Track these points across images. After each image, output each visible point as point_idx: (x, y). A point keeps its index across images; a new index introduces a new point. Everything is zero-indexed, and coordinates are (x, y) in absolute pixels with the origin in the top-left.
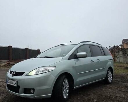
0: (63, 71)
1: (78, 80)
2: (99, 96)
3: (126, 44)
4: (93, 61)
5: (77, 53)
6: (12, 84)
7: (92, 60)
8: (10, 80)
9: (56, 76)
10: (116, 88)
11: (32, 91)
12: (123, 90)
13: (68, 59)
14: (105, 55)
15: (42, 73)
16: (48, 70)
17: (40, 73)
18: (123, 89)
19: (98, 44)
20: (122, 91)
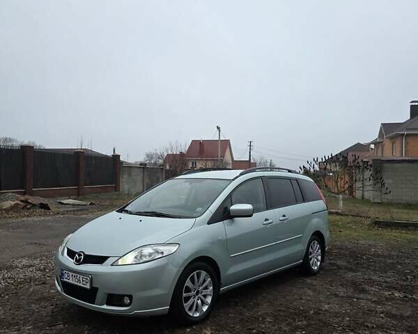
0: (197, 253)
1: (231, 270)
2: (279, 308)
3: (391, 138)
4: (270, 221)
5: (232, 205)
6: (76, 283)
7: (267, 220)
8: (71, 274)
9: (181, 267)
10: (326, 288)
11: (127, 301)
12: (342, 294)
13: (208, 224)
14: (304, 201)
15: (148, 259)
16: (162, 253)
17: (145, 259)
18: (341, 291)
19: (290, 171)
20: (336, 296)
